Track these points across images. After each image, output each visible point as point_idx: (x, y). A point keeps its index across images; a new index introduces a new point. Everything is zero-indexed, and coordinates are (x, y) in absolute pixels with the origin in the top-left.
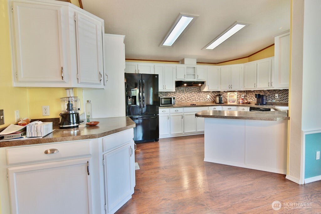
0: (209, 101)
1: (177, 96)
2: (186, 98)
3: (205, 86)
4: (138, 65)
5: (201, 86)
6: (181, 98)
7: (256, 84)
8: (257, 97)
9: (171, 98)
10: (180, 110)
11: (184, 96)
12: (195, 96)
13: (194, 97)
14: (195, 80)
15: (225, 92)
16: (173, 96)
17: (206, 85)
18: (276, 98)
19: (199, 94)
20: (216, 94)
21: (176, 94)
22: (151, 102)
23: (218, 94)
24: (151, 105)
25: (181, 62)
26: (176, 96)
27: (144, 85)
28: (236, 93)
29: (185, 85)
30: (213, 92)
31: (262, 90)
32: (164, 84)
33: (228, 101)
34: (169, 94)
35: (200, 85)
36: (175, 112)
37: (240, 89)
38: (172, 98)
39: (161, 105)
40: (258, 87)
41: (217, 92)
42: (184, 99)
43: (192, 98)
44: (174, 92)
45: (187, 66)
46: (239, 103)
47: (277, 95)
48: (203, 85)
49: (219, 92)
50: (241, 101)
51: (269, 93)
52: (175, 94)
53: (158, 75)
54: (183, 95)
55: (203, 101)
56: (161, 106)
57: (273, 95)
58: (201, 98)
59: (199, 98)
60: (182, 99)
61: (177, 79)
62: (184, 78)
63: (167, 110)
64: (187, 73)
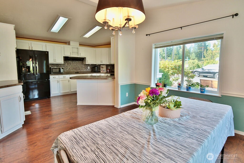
0: (89, 70)
2: (73, 68)
4: (31, 43)
6: (69, 68)
16: (61, 67)
19: (82, 66)
21: (65, 66)
22: (45, 71)
24: (45, 73)
25: (68, 43)
27: (36, 58)
28: (105, 66)
32: (54, 58)
36: (63, 78)
38: (61, 69)
39: (52, 73)
43: (77, 68)
44: (63, 64)
45: (73, 47)
46: (107, 72)
53: (48, 52)
54: (71, 66)
55: (85, 70)
56: (52, 74)
59: (82, 68)
60: (69, 69)
61: (65, 55)
62: (70, 55)
63: (57, 76)
64: (72, 51)
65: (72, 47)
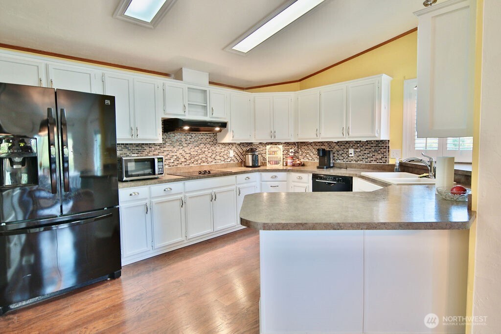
0: (232, 162)
1: (167, 153)
2: (187, 156)
3: (227, 131)
4: (47, 66)
5: (220, 131)
6: (175, 157)
7: (318, 130)
8: (321, 155)
9: (153, 159)
10: (177, 187)
11: (184, 154)
12: (206, 153)
13: (204, 156)
14: (207, 119)
15: (260, 143)
16: (156, 152)
17: (229, 130)
18: (350, 155)
19: (213, 148)
20: (245, 149)
21: (165, 149)
23: (250, 148)
25: (173, 76)
26: (165, 153)
28: (281, 147)
29: (187, 128)
30: (239, 145)
31: (325, 142)
32: (132, 126)
33: (267, 161)
34: (148, 149)
35: (217, 129)
36: (163, 193)
37: (290, 139)
38: (156, 160)
39: (125, 179)
40: (323, 135)
41: (247, 143)
42: (183, 160)
43: (200, 156)
44: (160, 145)
45: (189, 86)
46: (286, 165)
47: (351, 151)
48: (224, 130)
49: (251, 144)
50: (289, 161)
51: (337, 147)
52: (162, 149)
54: (181, 151)
55: (223, 163)
56: (126, 181)
57: (346, 150)
58: (218, 157)
59: (213, 157)
60: (177, 159)
61: (166, 114)
62: (183, 113)
63: (144, 191)
64: (188, 101)
65: (188, 88)
